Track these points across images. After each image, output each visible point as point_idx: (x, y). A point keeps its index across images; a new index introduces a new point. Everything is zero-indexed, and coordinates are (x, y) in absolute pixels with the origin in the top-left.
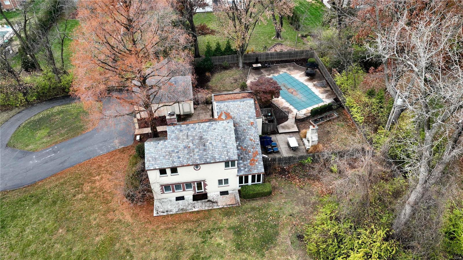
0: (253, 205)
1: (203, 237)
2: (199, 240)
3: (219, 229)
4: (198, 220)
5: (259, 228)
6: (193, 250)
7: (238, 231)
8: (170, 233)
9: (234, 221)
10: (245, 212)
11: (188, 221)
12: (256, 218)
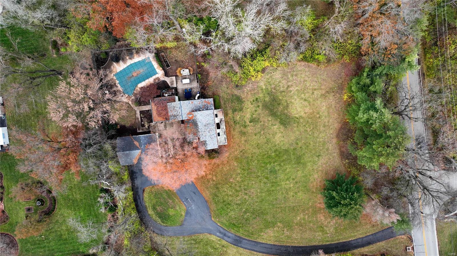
0: (223, 104)
1: (237, 124)
2: (238, 125)
3: (233, 117)
4: (229, 126)
5: (233, 102)
6: (242, 127)
7: (234, 111)
8: (235, 137)
9: (230, 112)
10: (226, 107)
11: (230, 131)
12: (229, 102)
